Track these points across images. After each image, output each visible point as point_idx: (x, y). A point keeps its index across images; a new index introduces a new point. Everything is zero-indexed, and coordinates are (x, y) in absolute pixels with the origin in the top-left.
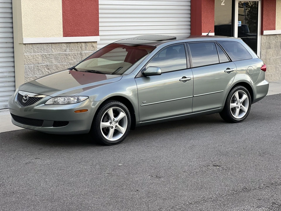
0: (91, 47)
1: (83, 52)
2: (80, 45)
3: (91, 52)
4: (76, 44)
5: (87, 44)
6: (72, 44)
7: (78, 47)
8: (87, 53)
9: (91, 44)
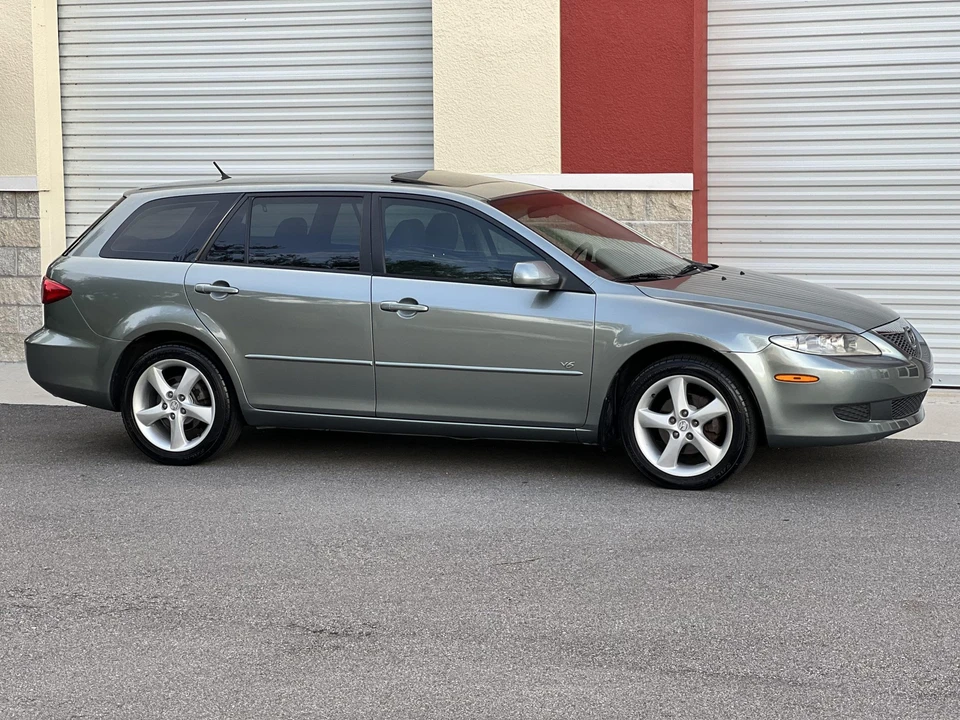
0: (667, 208)
1: (638, 222)
2: (627, 199)
3: (668, 222)
4: (612, 197)
5: (653, 197)
6: (597, 196)
7: (618, 205)
8: (652, 226)
9: (666, 197)
